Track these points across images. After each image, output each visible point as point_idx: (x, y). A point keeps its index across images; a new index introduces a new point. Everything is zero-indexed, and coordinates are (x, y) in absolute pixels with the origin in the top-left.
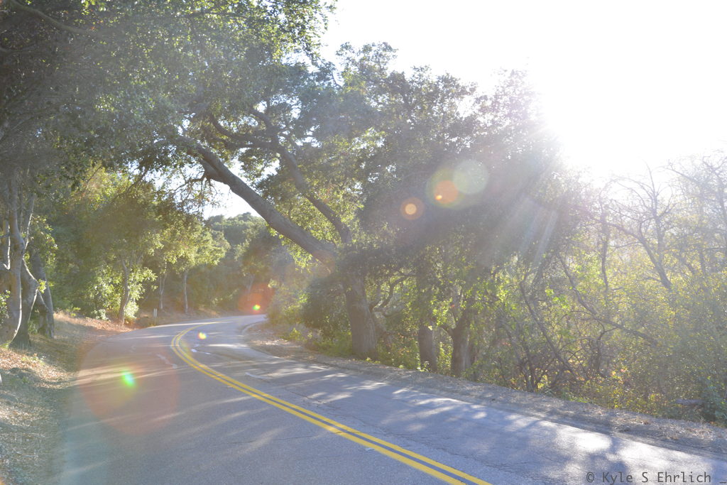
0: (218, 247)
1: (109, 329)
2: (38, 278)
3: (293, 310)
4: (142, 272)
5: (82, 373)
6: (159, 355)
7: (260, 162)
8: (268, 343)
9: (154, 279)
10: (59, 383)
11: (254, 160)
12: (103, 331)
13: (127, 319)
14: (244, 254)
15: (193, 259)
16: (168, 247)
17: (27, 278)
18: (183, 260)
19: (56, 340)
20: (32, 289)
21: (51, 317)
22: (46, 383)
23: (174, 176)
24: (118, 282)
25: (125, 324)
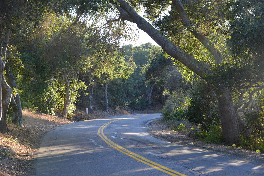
0: (129, 66)
1: (57, 121)
2: (12, 86)
3: (180, 111)
4: (78, 84)
5: (41, 150)
6: (91, 139)
7: (157, 7)
8: (163, 133)
9: (86, 88)
10: (27, 156)
11: (154, 6)
12: (53, 123)
13: (68, 115)
14: (147, 71)
15: (112, 75)
16: (95, 67)
17: (5, 87)
18: (105, 75)
19: (23, 128)
20: (8, 94)
21: (20, 113)
22: (19, 155)
23: (99, 18)
24: (62, 90)
25: (67, 118)
